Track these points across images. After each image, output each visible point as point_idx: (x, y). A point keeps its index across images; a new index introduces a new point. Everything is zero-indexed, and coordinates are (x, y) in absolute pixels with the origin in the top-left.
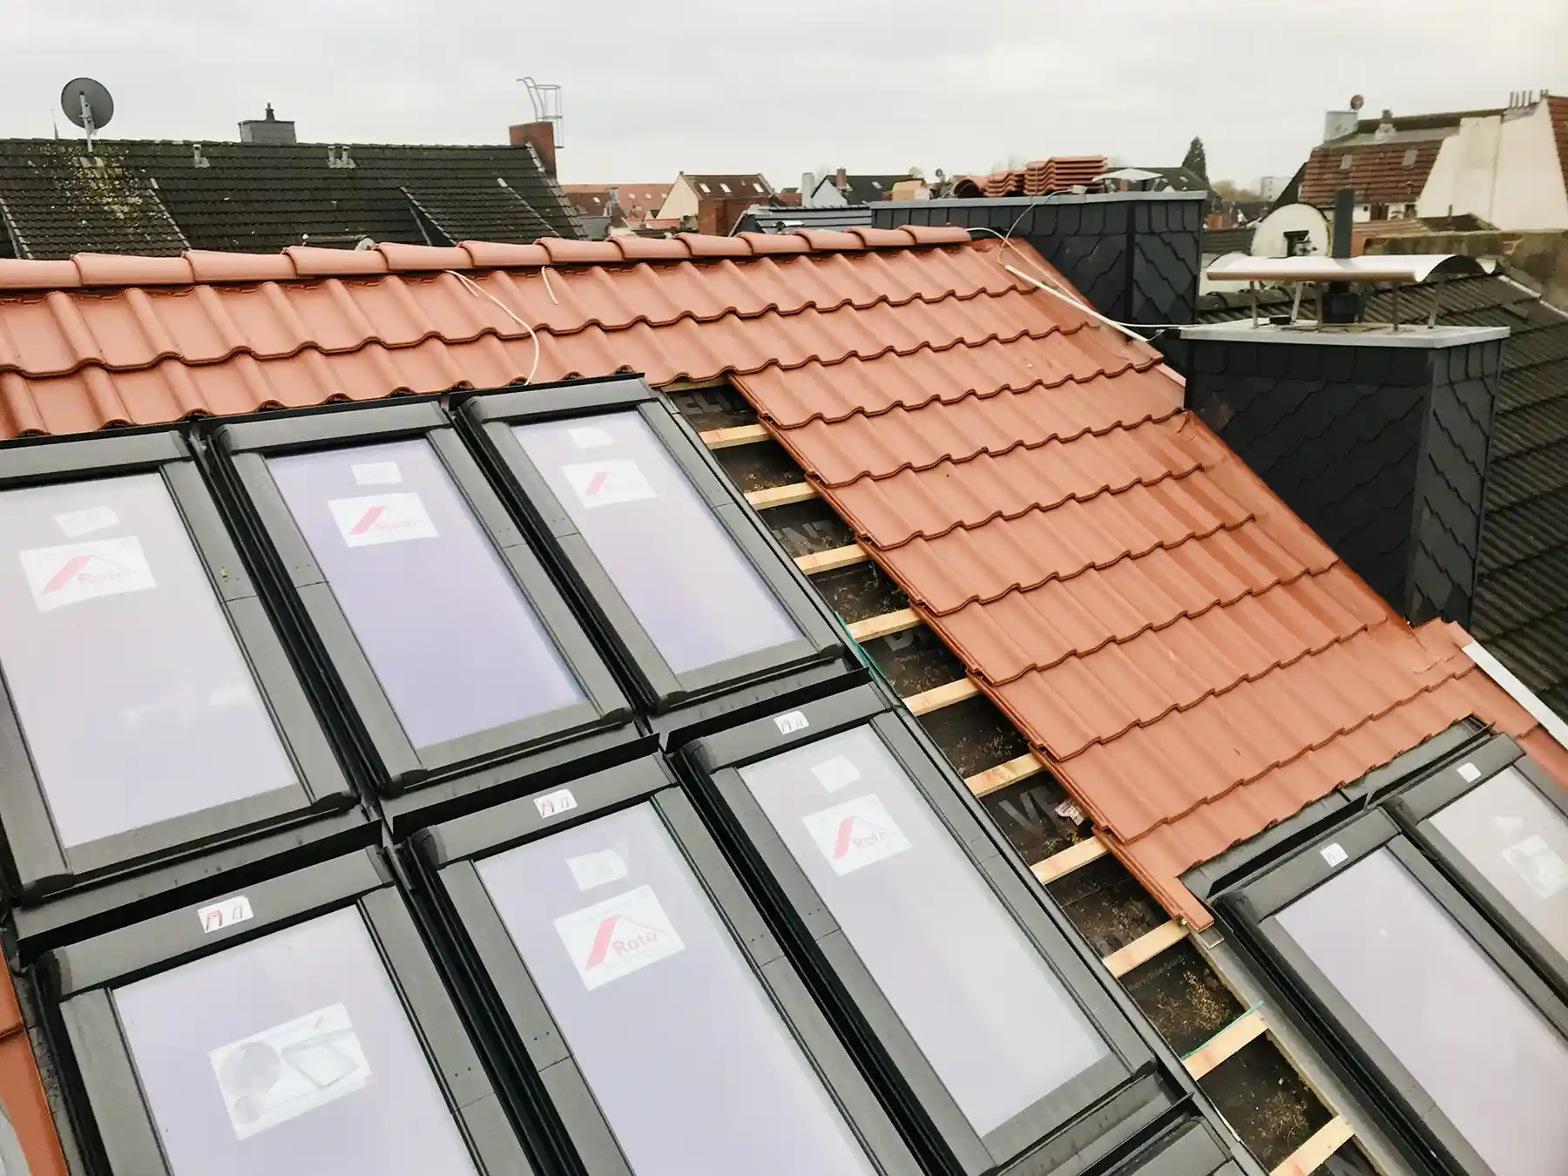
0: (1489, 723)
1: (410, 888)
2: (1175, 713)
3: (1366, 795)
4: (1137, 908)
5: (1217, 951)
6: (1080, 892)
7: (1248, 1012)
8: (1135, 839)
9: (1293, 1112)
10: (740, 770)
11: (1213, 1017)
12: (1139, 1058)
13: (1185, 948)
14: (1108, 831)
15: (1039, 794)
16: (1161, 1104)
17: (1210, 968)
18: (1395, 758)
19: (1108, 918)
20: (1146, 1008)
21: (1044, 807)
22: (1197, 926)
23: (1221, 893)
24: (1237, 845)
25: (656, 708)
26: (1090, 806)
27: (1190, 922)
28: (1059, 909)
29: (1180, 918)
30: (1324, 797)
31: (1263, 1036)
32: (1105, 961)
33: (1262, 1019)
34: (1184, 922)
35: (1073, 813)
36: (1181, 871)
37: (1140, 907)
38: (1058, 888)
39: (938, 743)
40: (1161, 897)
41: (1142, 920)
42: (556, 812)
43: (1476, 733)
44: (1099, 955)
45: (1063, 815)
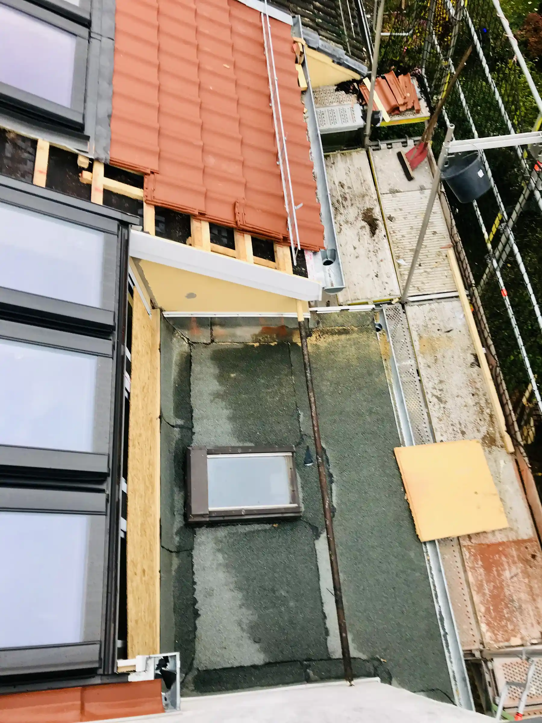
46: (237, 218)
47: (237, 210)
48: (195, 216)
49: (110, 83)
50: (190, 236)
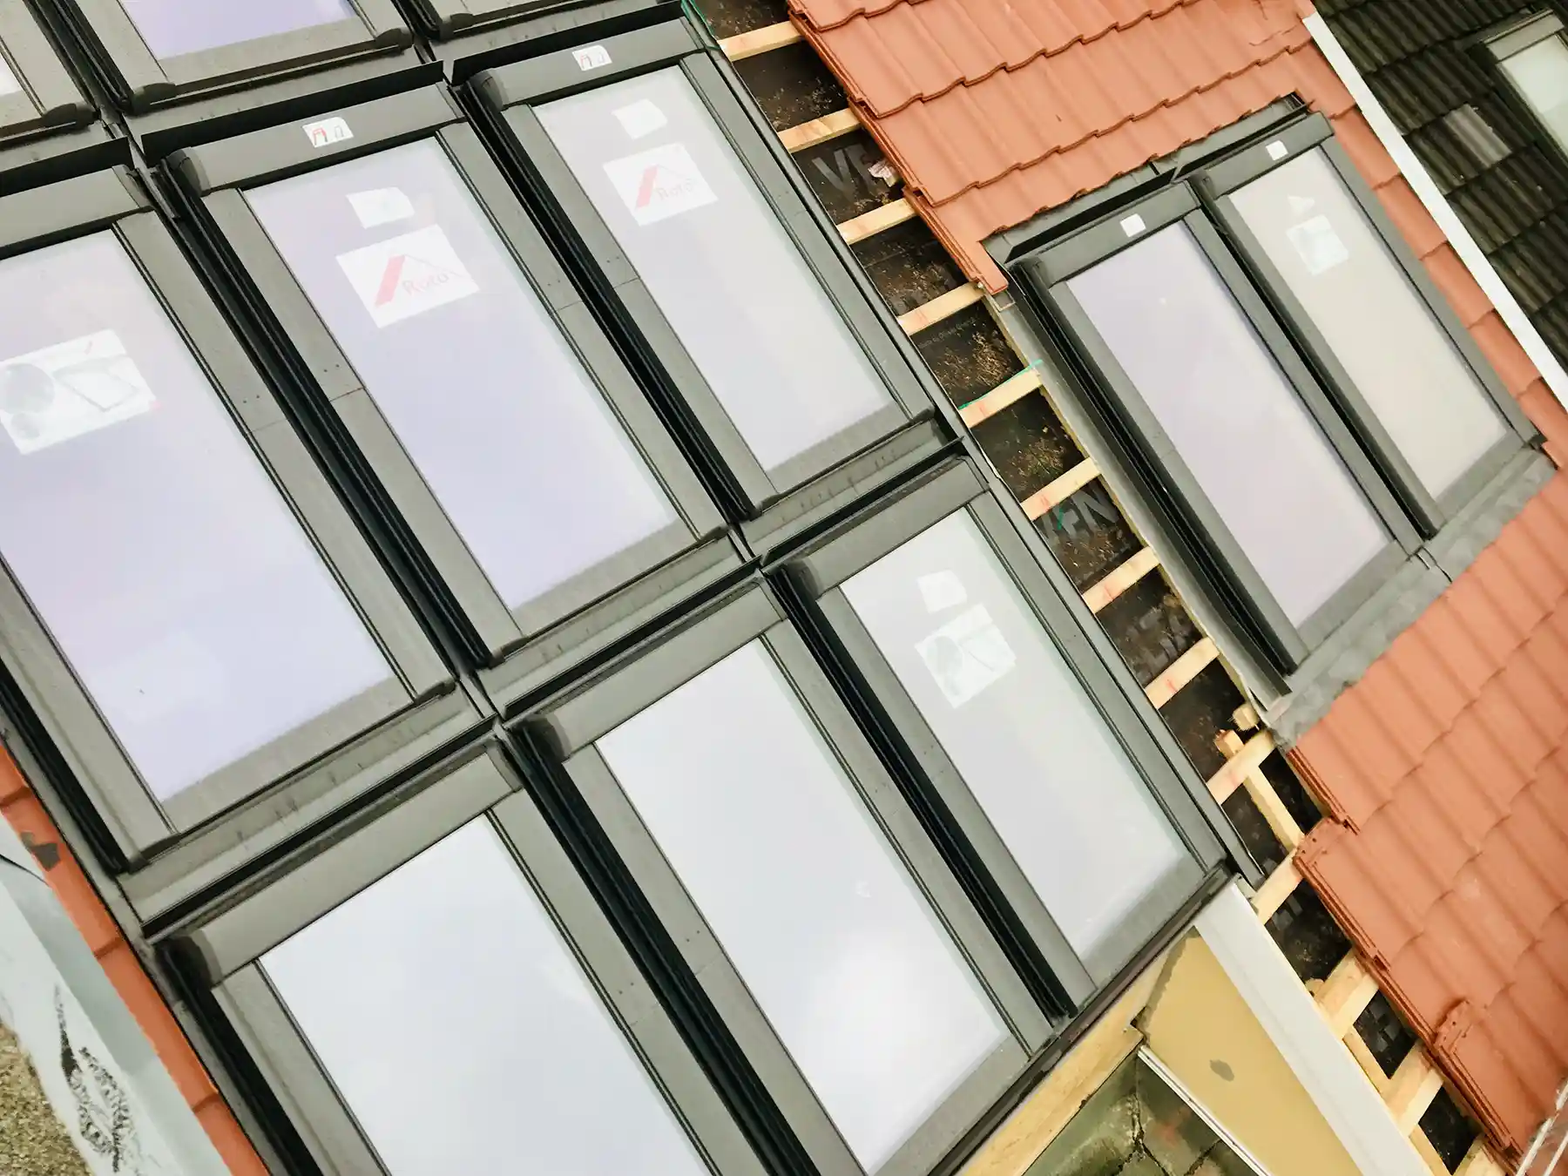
0: (1307, 99)
1: (173, 216)
2: (1002, 73)
3: (1174, 170)
4: (938, 271)
5: (1008, 313)
6: (884, 253)
7: (1026, 369)
8: (943, 203)
9: (1051, 455)
10: (535, 109)
11: (995, 373)
12: (918, 406)
13: (978, 311)
14: (918, 193)
15: (855, 152)
16: (935, 446)
17: (998, 330)
18: (1210, 134)
19: (909, 281)
20: (933, 364)
21: (858, 166)
22: (991, 288)
23: (1021, 258)
24: (1043, 213)
25: (438, 31)
26: (904, 167)
27: (986, 285)
28: (862, 269)
29: (977, 281)
30: (1136, 170)
31: (1037, 391)
32: (899, 319)
33: (1038, 376)
34: (980, 285)
35: (886, 174)
36: (986, 235)
37: (940, 271)
38: (862, 249)
39: (753, 93)
40: (961, 259)
41: (942, 282)
42: (330, 142)
43: (1293, 111)
44: (895, 314)
45: (875, 176)
46: (1444, 1029)
47: (1454, 1015)
48: (1361, 955)
49: (1391, 638)
50: (1324, 979)
